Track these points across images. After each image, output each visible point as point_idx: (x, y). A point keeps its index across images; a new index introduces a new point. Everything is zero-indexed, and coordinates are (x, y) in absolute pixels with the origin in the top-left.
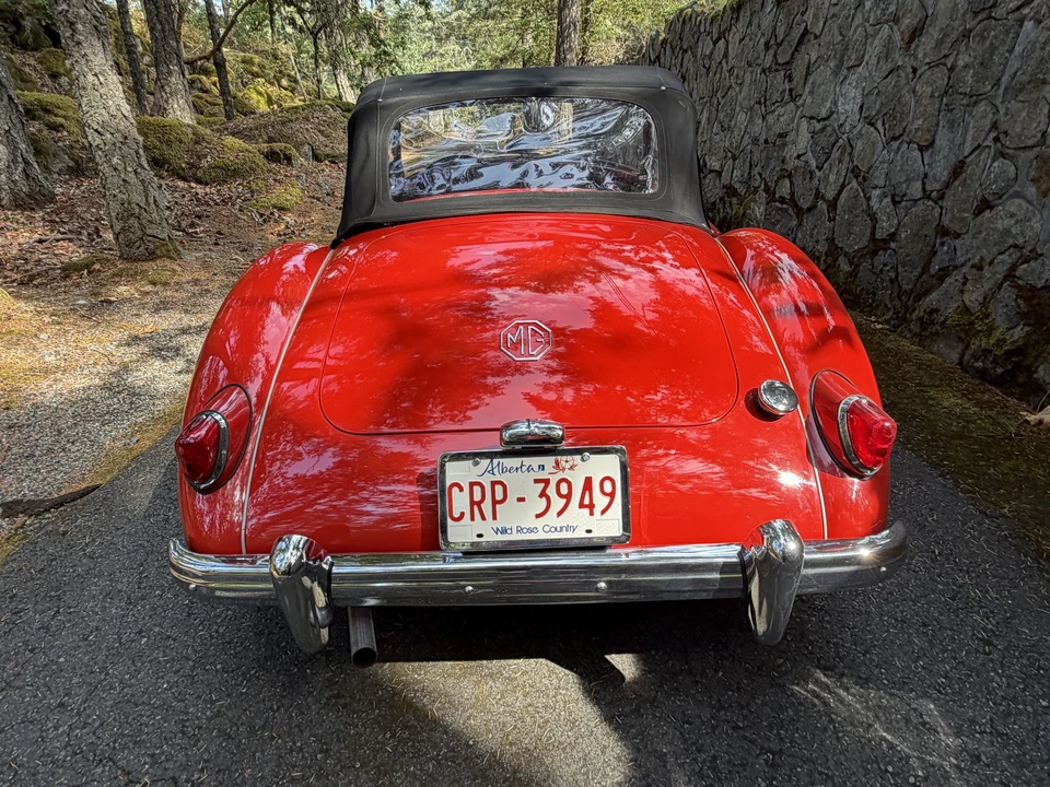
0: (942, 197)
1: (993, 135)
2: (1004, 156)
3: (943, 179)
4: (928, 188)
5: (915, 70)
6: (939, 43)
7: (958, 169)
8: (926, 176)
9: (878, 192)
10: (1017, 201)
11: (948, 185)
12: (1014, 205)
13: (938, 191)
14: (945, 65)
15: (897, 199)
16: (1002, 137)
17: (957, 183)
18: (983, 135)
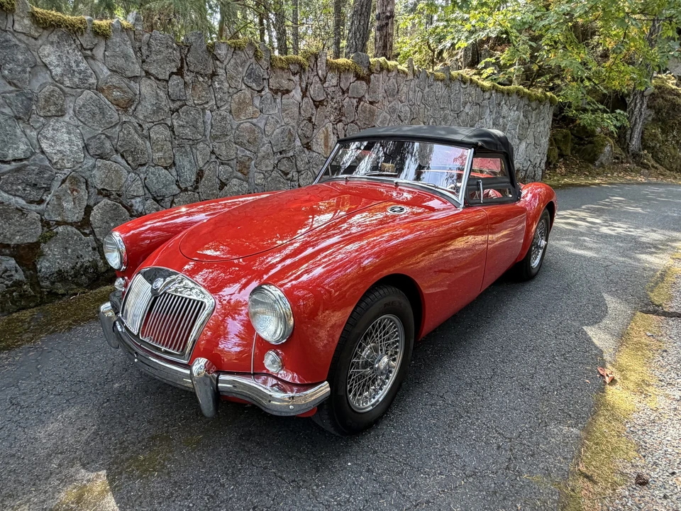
0: (197, 188)
1: (214, 156)
2: (222, 164)
3: (193, 180)
4: (183, 186)
5: (140, 126)
6: (154, 112)
7: (200, 174)
8: (177, 181)
9: (138, 200)
10: (235, 179)
11: (197, 181)
12: (235, 181)
13: (191, 186)
14: (166, 124)
15: (158, 199)
16: (219, 157)
17: (203, 179)
18: (209, 157)
